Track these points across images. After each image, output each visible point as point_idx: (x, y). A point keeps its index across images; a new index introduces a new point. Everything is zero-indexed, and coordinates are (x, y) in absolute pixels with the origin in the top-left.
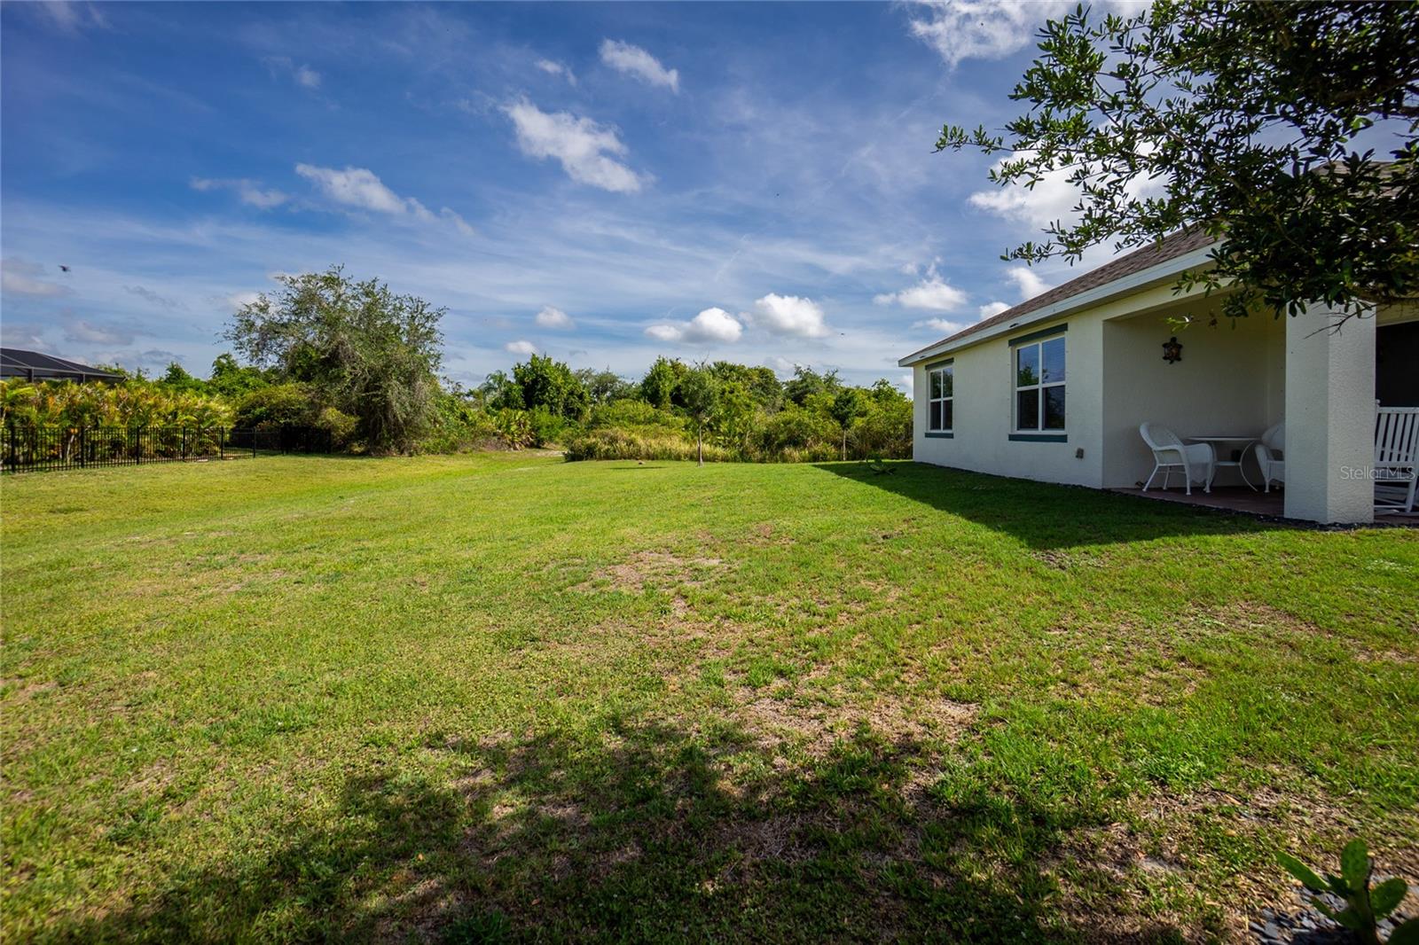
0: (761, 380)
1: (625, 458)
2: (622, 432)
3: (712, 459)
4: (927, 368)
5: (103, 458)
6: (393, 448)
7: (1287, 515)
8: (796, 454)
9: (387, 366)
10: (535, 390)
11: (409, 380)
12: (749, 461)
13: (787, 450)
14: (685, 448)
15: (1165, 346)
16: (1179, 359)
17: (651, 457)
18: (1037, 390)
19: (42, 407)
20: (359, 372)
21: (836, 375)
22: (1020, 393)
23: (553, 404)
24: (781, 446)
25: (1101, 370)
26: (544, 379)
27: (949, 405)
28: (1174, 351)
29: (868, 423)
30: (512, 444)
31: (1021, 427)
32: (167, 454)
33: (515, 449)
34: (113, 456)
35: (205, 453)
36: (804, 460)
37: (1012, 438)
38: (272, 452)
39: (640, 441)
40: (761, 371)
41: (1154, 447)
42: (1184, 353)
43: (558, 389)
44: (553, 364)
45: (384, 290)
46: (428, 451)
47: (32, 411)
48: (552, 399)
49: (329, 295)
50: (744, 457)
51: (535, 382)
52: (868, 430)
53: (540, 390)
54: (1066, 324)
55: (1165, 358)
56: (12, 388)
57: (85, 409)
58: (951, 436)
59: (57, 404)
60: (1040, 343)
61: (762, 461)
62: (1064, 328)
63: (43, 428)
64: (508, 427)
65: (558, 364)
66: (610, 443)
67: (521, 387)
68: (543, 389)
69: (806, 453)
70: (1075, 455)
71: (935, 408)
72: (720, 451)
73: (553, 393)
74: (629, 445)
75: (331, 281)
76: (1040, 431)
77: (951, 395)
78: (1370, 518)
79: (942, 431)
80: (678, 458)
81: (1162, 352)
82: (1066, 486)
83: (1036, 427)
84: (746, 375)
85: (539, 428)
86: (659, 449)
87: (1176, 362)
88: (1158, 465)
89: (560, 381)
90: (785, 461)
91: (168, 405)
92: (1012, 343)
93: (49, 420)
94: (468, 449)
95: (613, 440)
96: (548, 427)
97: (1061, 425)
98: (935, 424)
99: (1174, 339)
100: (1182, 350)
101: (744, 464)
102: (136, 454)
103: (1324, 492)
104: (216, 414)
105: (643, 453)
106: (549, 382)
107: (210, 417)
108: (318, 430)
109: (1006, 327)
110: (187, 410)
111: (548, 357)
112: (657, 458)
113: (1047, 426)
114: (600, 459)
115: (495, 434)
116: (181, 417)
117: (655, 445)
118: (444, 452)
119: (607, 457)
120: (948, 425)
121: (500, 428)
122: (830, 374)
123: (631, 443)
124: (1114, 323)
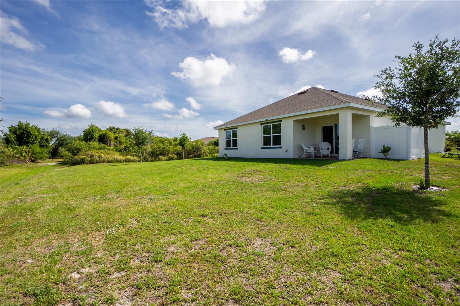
0: (127, 133)
1: (99, 163)
3: (134, 161)
4: (225, 130)
7: (340, 159)
8: (163, 158)
10: (23, 137)
12: (148, 161)
13: (160, 157)
14: (122, 158)
15: (302, 126)
17: (109, 162)
18: (271, 136)
22: (264, 137)
24: (158, 156)
25: (293, 131)
26: (27, 132)
28: (304, 128)
36: (166, 160)
37: (262, 148)
39: (103, 156)
41: (304, 148)
42: (306, 128)
48: (33, 141)
50: (145, 160)
51: (23, 134)
53: (26, 137)
54: (281, 120)
58: (237, 149)
60: (271, 124)
61: (152, 161)
64: (21, 153)
65: (33, 126)
66: (91, 157)
67: (15, 136)
68: (28, 137)
69: (166, 157)
70: (285, 151)
71: (228, 141)
72: (136, 158)
76: (272, 146)
78: (351, 159)
79: (232, 148)
80: (120, 162)
81: (302, 128)
82: (283, 159)
84: (121, 131)
86: (111, 159)
87: (304, 130)
88: (305, 152)
89: (36, 133)
90: (160, 161)
94: (8, 164)
95: (92, 156)
97: (279, 144)
99: (304, 125)
101: (146, 163)
103: (347, 154)
106: (31, 134)
109: (263, 120)
111: (28, 122)
112: (113, 162)
113: (274, 144)
117: (110, 157)
120: (235, 146)
123: (100, 157)
124: (294, 120)
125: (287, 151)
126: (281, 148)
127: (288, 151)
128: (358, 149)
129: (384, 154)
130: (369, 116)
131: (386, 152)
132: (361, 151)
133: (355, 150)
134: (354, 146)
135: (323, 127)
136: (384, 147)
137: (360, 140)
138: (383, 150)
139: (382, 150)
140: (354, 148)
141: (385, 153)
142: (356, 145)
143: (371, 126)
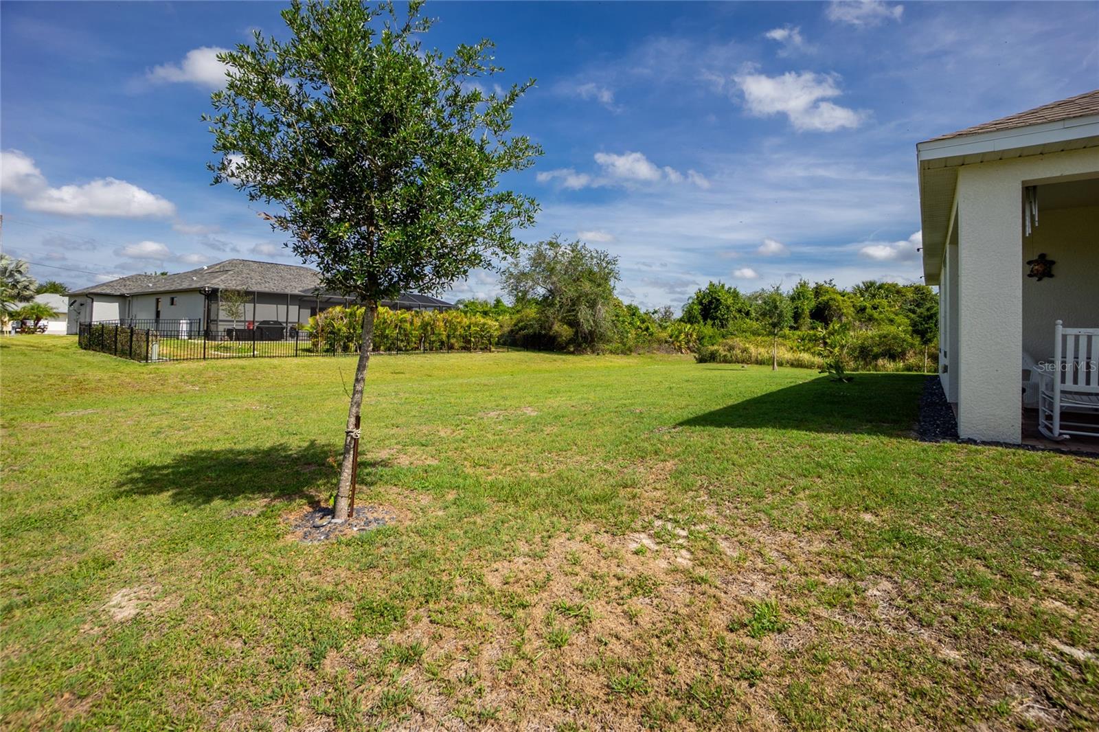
0: (915, 296)
1: (739, 363)
2: (738, 341)
5: (437, 350)
6: (588, 349)
9: (579, 298)
10: (710, 309)
11: (592, 305)
14: (788, 356)
17: (759, 362)
19: (412, 323)
20: (564, 300)
23: (724, 319)
26: (718, 300)
30: (680, 349)
32: (467, 347)
33: (682, 353)
34: (441, 349)
35: (485, 349)
38: (519, 348)
39: (752, 349)
40: (916, 288)
43: (728, 308)
44: (726, 287)
45: (583, 247)
46: (611, 352)
47: (407, 326)
48: (723, 316)
49: (551, 253)
51: (710, 302)
53: (714, 309)
56: (401, 314)
57: (428, 324)
59: (417, 321)
63: (411, 334)
64: (677, 337)
65: (730, 288)
66: (729, 351)
67: (700, 307)
68: (716, 309)
69: (901, 364)
73: (723, 311)
74: (742, 352)
75: (553, 245)
80: (781, 364)
84: (898, 292)
85: (703, 338)
86: (766, 356)
89: (730, 301)
91: (466, 321)
93: (414, 330)
94: (642, 352)
95: (731, 348)
96: (710, 337)
102: (451, 348)
104: (490, 327)
105: (753, 359)
106: (721, 303)
107: (487, 329)
108: (550, 337)
110: (476, 324)
111: (722, 283)
112: (764, 363)
114: (720, 362)
115: (666, 342)
116: (473, 328)
117: (763, 352)
118: (624, 353)
119: (726, 361)
121: (671, 337)
123: (745, 350)
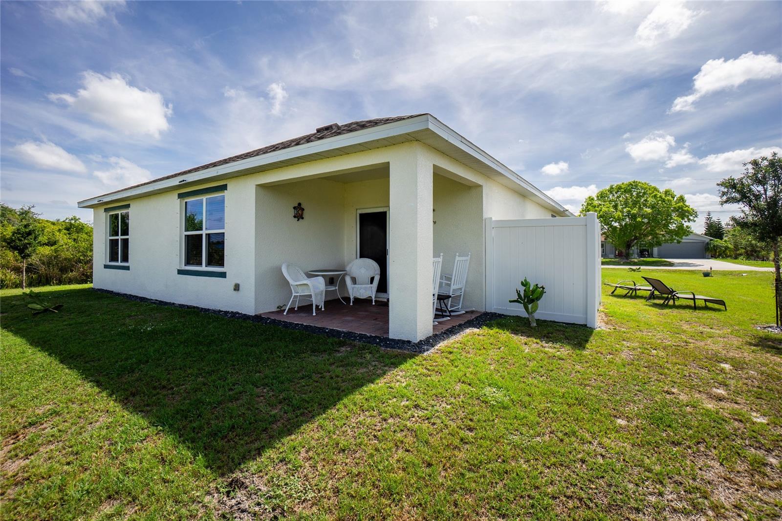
4: (106, 210)
7: (391, 336)
15: (294, 208)
16: (303, 218)
18: (201, 236)
21: (32, 210)
25: (254, 223)
27: (126, 243)
28: (300, 212)
29: (56, 251)
31: (188, 263)
37: (180, 272)
41: (291, 282)
42: (305, 215)
52: (56, 257)
54: (226, 185)
55: (295, 217)
58: (127, 268)
60: (204, 198)
62: (224, 188)
70: (232, 288)
71: (113, 244)
76: (204, 268)
77: (128, 235)
79: (119, 264)
81: (292, 212)
82: (226, 313)
83: (200, 264)
87: (301, 220)
88: (293, 295)
92: (181, 196)
97: (221, 263)
98: (113, 257)
99: (300, 204)
100: (304, 212)
103: (415, 320)
109: (175, 182)
113: (209, 263)
120: (125, 258)
122: (26, 208)
124: (263, 188)
125: (237, 288)
126: (223, 275)
127: (241, 288)
128: (453, 287)
129: (526, 308)
130: (481, 186)
131: (532, 301)
132: (458, 294)
133: (444, 292)
134: (441, 278)
135: (361, 215)
136: (525, 284)
137: (457, 258)
138: (522, 294)
139: (519, 295)
140: (441, 284)
141: (530, 306)
142: (446, 277)
143: (485, 216)
